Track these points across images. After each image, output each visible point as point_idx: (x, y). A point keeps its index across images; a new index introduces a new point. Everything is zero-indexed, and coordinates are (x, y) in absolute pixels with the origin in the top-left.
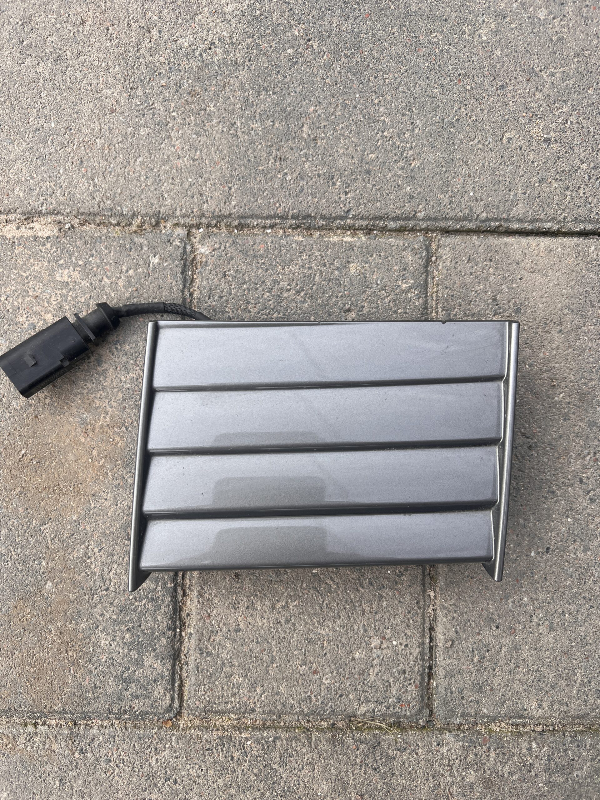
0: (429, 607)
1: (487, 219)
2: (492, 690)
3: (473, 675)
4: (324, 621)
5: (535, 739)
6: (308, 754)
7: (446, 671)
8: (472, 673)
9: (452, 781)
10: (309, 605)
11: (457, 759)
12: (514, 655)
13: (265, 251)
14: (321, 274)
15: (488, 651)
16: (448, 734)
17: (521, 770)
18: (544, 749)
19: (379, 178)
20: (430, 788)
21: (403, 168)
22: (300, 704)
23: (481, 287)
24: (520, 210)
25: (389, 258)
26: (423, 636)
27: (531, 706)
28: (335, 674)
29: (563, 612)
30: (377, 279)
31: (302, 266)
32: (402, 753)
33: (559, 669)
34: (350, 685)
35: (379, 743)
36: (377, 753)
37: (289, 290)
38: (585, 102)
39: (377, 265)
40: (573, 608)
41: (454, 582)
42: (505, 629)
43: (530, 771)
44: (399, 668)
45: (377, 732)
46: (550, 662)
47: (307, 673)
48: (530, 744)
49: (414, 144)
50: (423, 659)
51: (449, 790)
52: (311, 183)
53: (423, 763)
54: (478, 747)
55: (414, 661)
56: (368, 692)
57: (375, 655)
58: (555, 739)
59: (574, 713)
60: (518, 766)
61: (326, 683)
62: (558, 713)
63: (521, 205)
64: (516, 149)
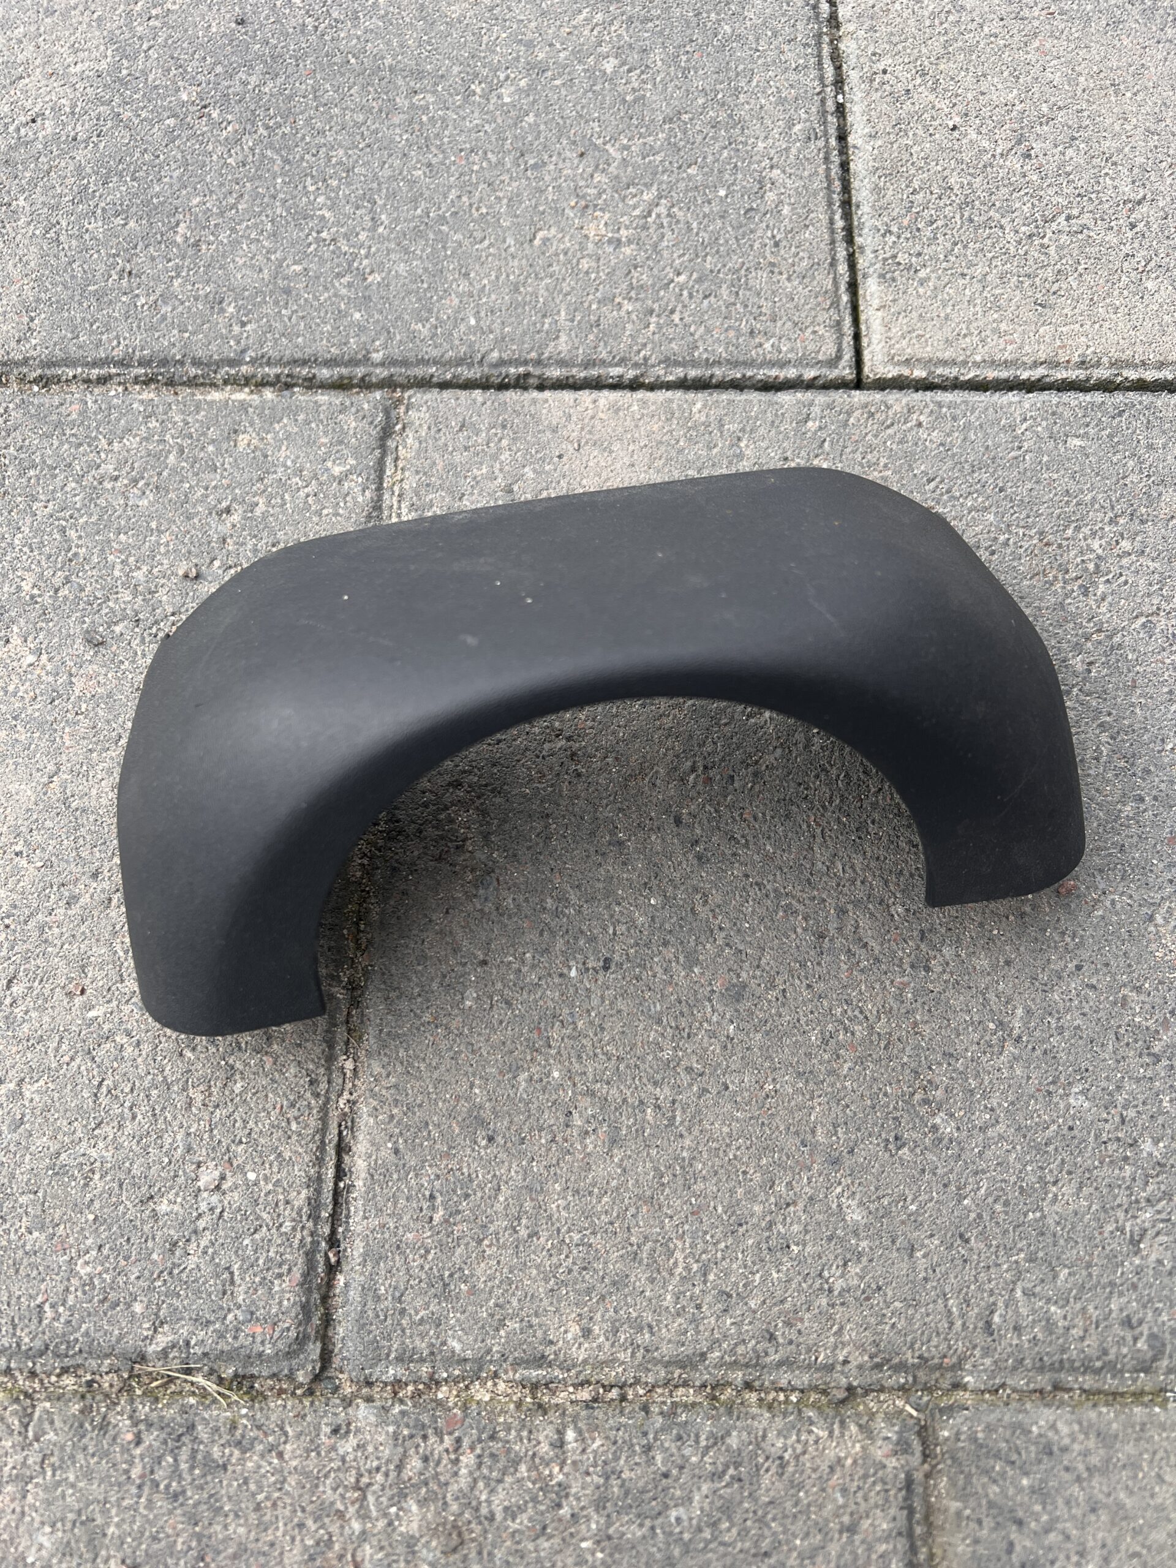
0: (340, 1095)
1: (502, 363)
2: (473, 1290)
3: (430, 1257)
4: (98, 1125)
5: (575, 1419)
6: (16, 1452)
7: (367, 1244)
8: (428, 1252)
9: (364, 1532)
10: (69, 1087)
11: (378, 1469)
12: (528, 1205)
13: (80, 414)
14: (181, 451)
15: (467, 1196)
16: (363, 1405)
17: (534, 1500)
18: (595, 1446)
19: (306, 300)
20: (306, 1548)
21: (350, 285)
22: (15, 1327)
23: (484, 471)
24: (563, 345)
25: (313, 425)
26: (320, 1161)
27: (566, 1332)
28: (105, 1251)
29: (641, 1102)
30: (287, 457)
31: (147, 439)
32: (244, 1452)
33: (633, 1239)
34: (138, 1278)
35: (192, 1427)
36: (184, 1454)
37: (116, 479)
38: (682, 185)
39: (288, 436)
40: (664, 1093)
41: (398, 1036)
42: (509, 1144)
43: (559, 1506)
44: (257, 1236)
45: (192, 1400)
46: (612, 1223)
47: (41, 1248)
48: (559, 1432)
49: (373, 249)
50: (314, 1217)
51: (353, 1556)
52: (180, 309)
53: (292, 1480)
54: (432, 1439)
55: (294, 1220)
56: (179, 1295)
57: (203, 1206)
58: (623, 1420)
59: (666, 1350)
60: (529, 1491)
61: (82, 1272)
62: (629, 1351)
63: (563, 338)
64: (557, 255)
